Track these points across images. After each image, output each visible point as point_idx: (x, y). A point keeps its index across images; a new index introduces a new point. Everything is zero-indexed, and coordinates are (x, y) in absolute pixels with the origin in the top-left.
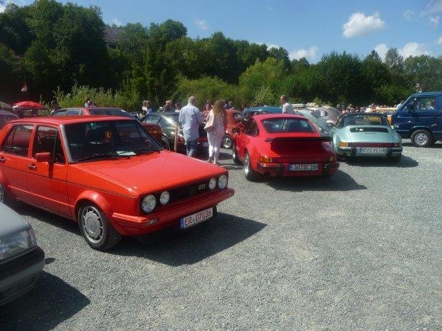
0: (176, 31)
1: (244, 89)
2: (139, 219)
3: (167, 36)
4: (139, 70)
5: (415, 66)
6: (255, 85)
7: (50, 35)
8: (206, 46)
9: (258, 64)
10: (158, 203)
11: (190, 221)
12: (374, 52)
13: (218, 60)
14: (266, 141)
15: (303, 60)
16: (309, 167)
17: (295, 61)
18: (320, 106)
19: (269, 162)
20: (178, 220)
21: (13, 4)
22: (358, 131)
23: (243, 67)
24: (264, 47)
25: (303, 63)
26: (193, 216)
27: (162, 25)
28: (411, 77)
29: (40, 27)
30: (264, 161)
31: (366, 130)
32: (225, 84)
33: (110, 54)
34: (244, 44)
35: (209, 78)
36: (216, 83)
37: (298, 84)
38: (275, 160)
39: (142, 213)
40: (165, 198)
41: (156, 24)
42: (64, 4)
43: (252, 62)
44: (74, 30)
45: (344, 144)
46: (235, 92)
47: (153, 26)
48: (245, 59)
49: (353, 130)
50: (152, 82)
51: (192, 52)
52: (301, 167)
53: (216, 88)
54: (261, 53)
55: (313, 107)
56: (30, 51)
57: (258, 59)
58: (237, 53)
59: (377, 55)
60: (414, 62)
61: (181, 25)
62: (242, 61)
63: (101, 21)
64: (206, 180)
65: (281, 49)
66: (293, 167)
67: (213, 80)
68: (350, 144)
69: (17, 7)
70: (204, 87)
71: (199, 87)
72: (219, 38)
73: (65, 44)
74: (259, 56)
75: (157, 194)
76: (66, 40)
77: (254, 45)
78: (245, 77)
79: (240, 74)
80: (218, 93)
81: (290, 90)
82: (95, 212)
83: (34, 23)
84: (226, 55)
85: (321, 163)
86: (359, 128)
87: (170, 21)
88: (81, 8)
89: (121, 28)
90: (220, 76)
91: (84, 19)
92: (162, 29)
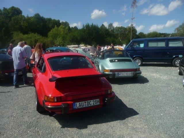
0: (17, 12)
1: (50, 39)
3: (12, 14)
5: (119, 30)
8: (32, 19)
12: (103, 25)
14: (51, 80)
15: (76, 27)
16: (92, 103)
17: (72, 28)
18: (86, 46)
19: (54, 102)
22: (115, 61)
24: (59, 21)
27: (9, 9)
28: (117, 35)
30: (49, 100)
31: (119, 61)
32: (41, 37)
34: (50, 20)
35: (33, 34)
38: (59, 99)
41: (6, 8)
43: (53, 27)
45: (107, 71)
46: (46, 40)
48: (50, 26)
49: (111, 61)
51: (25, 22)
52: (85, 104)
53: (36, 38)
54: (57, 23)
55: (83, 46)
58: (47, 23)
59: (104, 26)
60: (118, 29)
61: (19, 9)
66: (78, 105)
67: (35, 35)
68: (111, 71)
70: (31, 38)
71: (28, 38)
72: (37, 16)
77: (54, 20)
78: (50, 33)
79: (48, 32)
80: (38, 41)
81: (71, 39)
84: (42, 24)
86: (115, 60)
87: (13, 7)
90: (38, 33)
92: (9, 10)
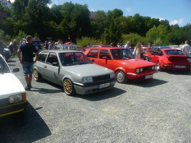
0: (118, 13)
1: (148, 38)
2: (134, 74)
3: (115, 16)
4: (107, 31)
6: (154, 37)
7: (69, 16)
8: (131, 20)
9: (154, 27)
10: (140, 71)
11: (147, 77)
13: (136, 26)
14: (167, 57)
15: (177, 25)
16: (182, 67)
17: (172, 26)
19: (168, 65)
20: (144, 76)
21: (54, 5)
23: (148, 29)
24: (158, 19)
25: (177, 27)
26: (148, 76)
27: (113, 11)
29: (66, 13)
30: (166, 64)
32: (140, 36)
33: (91, 24)
35: (133, 34)
36: (136, 36)
37: (174, 36)
38: (170, 64)
39: (136, 73)
40: (142, 70)
42: (75, 4)
43: (152, 26)
44: (78, 14)
46: (144, 40)
47: (109, 12)
48: (149, 25)
50: (112, 35)
51: (125, 22)
52: (179, 67)
53: (136, 38)
54: (156, 23)
56: (62, 23)
57: (155, 26)
58: (145, 23)
61: (121, 11)
62: (147, 26)
63: (89, 10)
64: (151, 66)
65: (166, 20)
66: (176, 67)
67: (135, 35)
69: (56, 5)
70: (131, 38)
71: (129, 38)
72: (137, 16)
73: (74, 20)
74: (155, 24)
75: (140, 68)
76: (75, 18)
78: (149, 33)
79: (146, 32)
80: (137, 40)
82: (121, 73)
83: (63, 12)
84: (140, 23)
85: (187, 66)
87: (116, 9)
88: (81, 5)
89: (95, 12)
90: (138, 33)
91: (82, 10)
92: (113, 13)
